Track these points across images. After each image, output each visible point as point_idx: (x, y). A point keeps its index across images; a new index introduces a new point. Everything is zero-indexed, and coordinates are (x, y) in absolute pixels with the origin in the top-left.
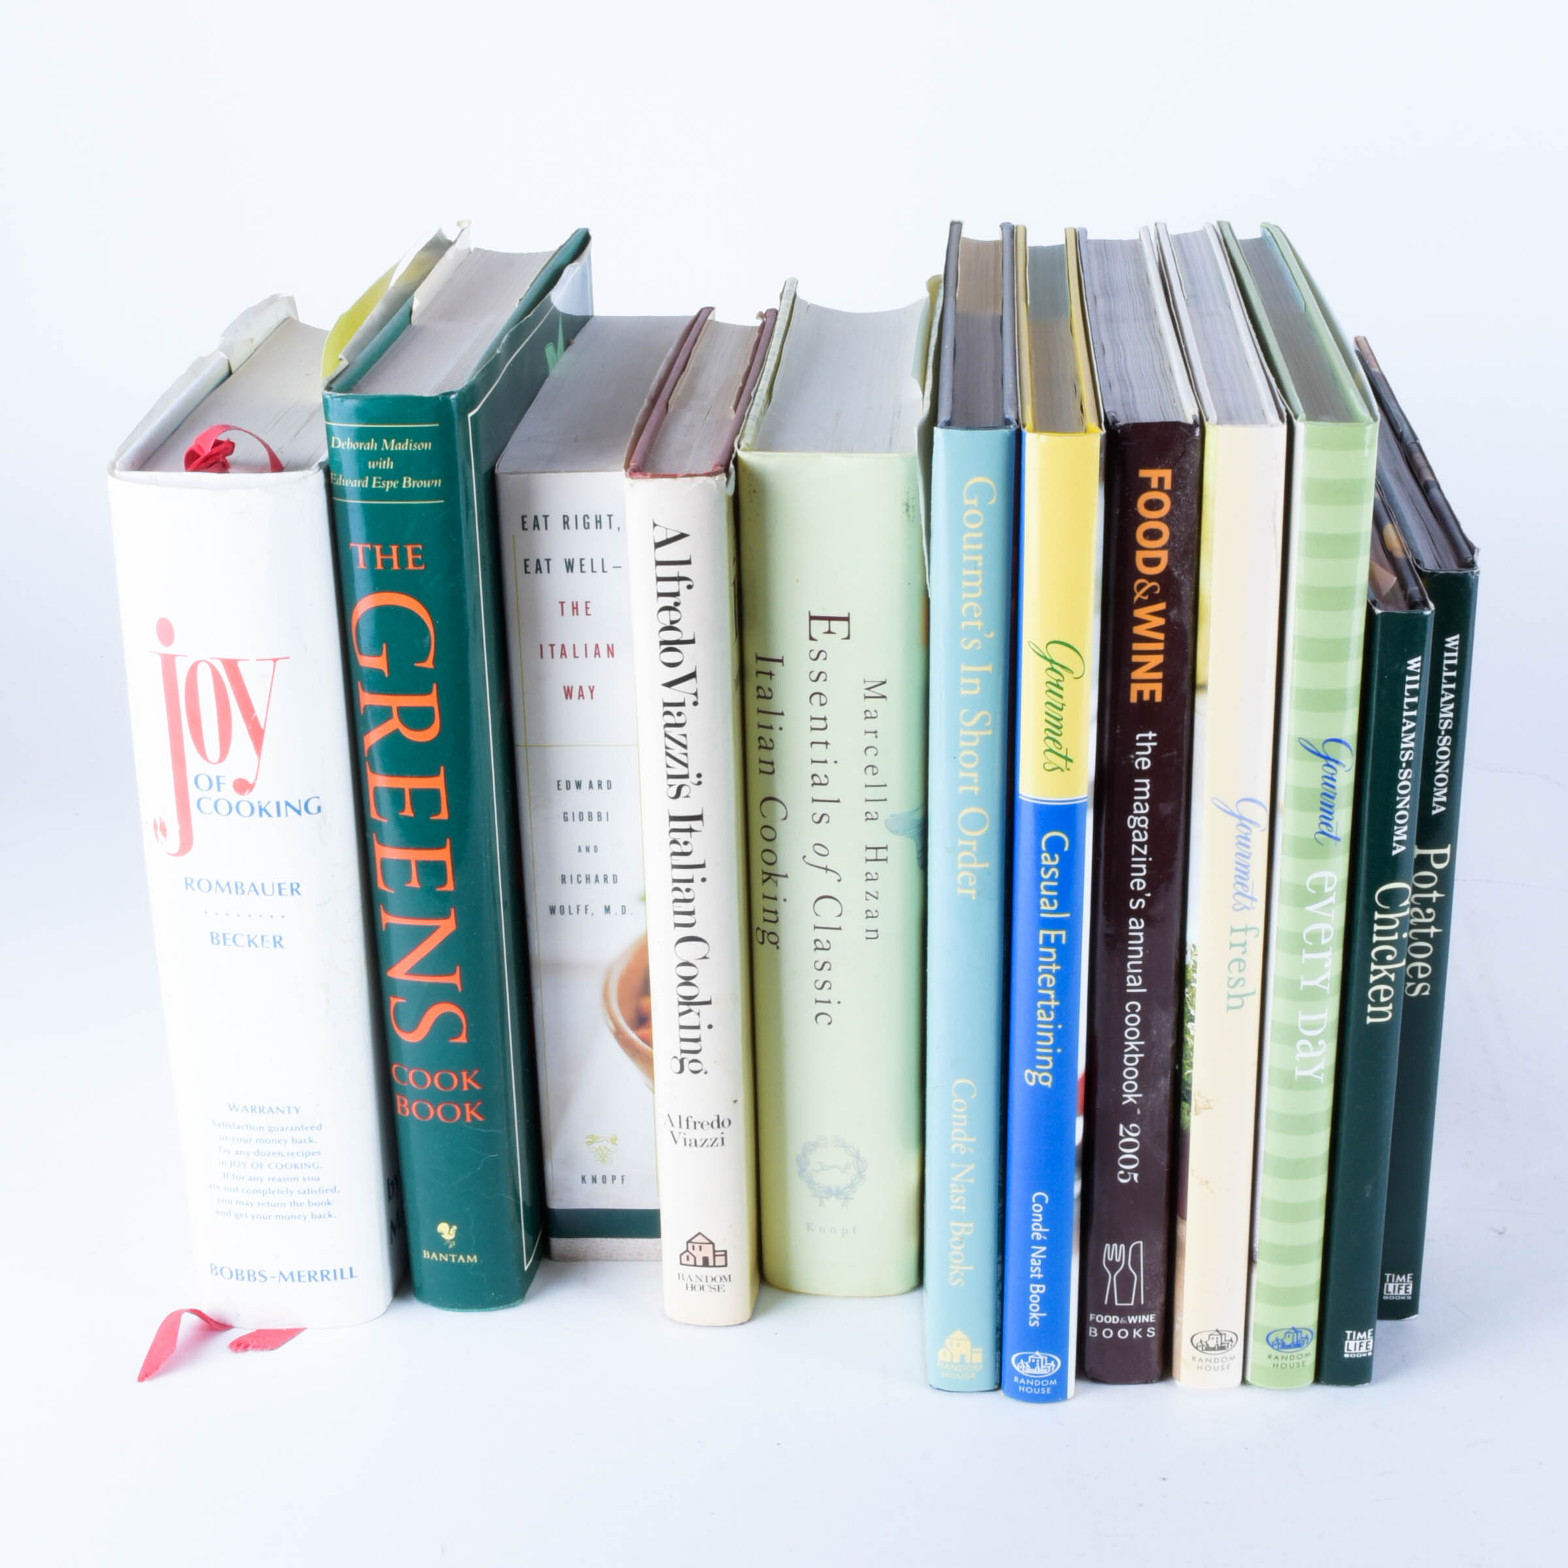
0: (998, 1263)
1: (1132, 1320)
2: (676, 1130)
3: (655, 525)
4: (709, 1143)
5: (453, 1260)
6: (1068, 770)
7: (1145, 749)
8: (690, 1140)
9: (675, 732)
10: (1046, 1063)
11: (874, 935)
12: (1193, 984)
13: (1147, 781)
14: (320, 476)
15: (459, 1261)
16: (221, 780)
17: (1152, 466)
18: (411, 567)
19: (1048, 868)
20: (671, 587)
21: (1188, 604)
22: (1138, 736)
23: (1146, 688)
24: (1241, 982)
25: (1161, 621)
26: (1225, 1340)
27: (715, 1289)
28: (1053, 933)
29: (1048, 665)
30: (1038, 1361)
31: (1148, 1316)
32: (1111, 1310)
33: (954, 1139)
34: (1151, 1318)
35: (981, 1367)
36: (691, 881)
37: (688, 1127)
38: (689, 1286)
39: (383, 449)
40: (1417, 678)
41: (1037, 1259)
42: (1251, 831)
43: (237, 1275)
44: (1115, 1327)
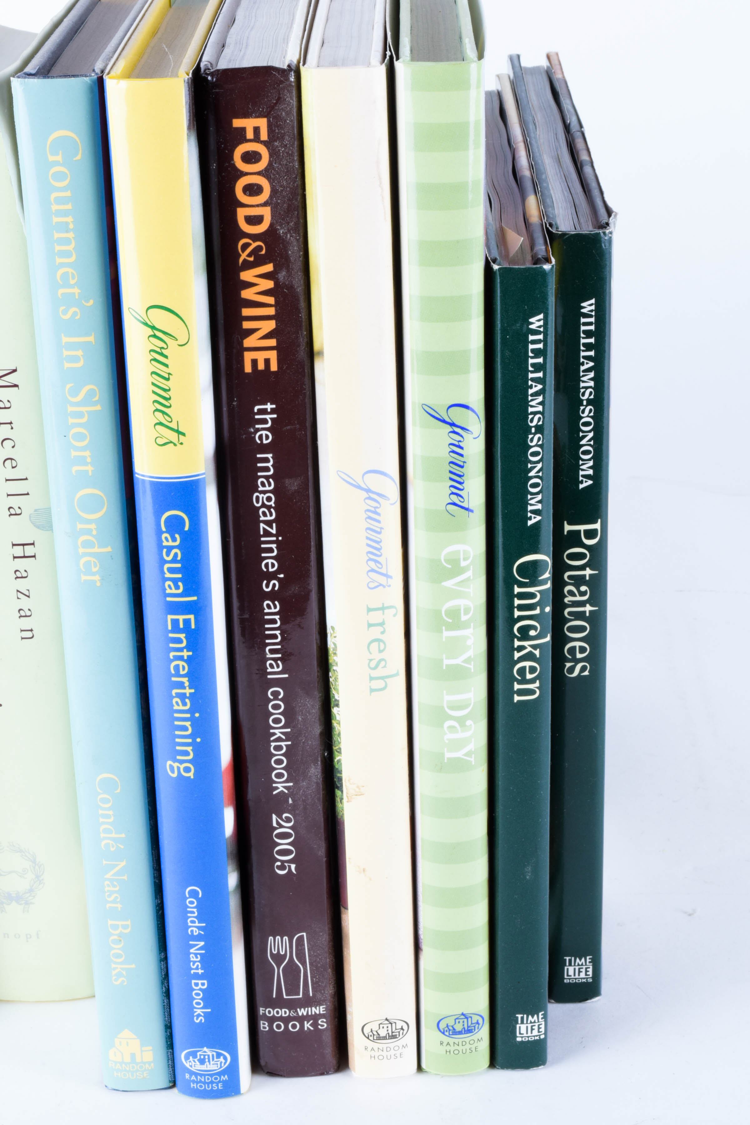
0: (161, 960)
1: (302, 1012)
6: (181, 444)
7: (265, 421)
10: (187, 753)
11: (29, 634)
12: (335, 668)
13: (270, 456)
17: (246, 115)
19: (170, 549)
21: (297, 266)
22: (256, 408)
23: (261, 356)
24: (383, 663)
25: (270, 284)
26: (396, 1029)
28: (181, 618)
29: (150, 332)
30: (206, 1057)
31: (318, 1008)
32: (279, 1003)
33: (102, 835)
34: (321, 1010)
35: (152, 1064)
40: (541, 337)
41: (196, 955)
42: (380, 505)
44: (286, 1020)
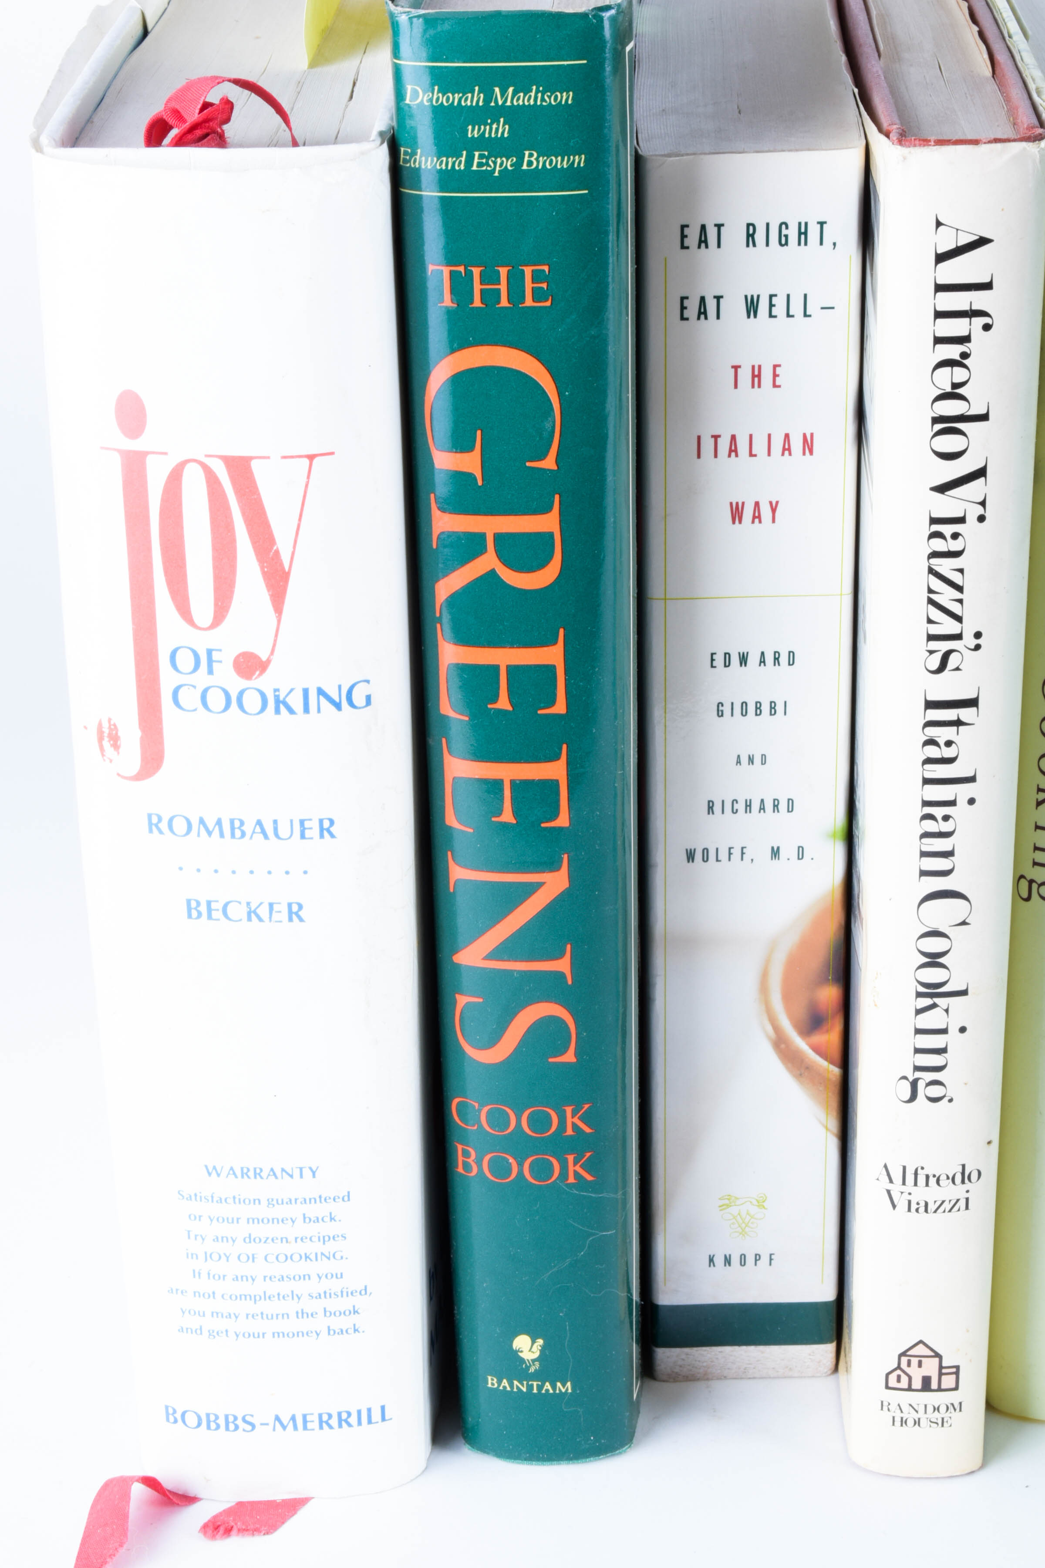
2: (896, 1188)
3: (939, 224)
4: (948, 1206)
5: (535, 1391)
8: (918, 1204)
9: (945, 566)
14: (382, 154)
15: (543, 1391)
16: (215, 656)
18: (529, 302)
20: (957, 327)
27: (937, 1423)
36: (952, 803)
37: (916, 1184)
38: (898, 1420)
39: (493, 104)
43: (209, 1422)
